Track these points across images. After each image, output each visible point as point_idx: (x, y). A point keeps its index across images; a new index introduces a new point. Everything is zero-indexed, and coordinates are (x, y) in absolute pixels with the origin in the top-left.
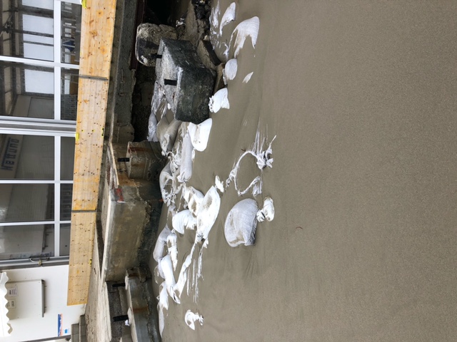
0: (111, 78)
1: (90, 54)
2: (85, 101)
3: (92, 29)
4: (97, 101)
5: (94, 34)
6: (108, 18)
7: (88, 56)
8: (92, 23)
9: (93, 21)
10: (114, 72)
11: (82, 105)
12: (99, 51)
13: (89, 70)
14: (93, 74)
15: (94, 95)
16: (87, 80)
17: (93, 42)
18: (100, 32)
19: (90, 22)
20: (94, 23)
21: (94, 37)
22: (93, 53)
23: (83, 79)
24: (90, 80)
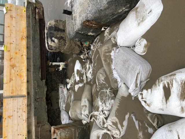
0: (28, 93)
1: (11, 80)
2: (9, 117)
3: (11, 64)
4: (19, 114)
5: (13, 66)
6: (22, 55)
7: (10, 81)
8: (12, 60)
9: (12, 58)
10: (30, 88)
11: (6, 121)
12: (18, 77)
13: (11, 92)
14: (14, 94)
15: (16, 110)
16: (9, 99)
17: (13, 71)
18: (17, 65)
19: (10, 59)
20: (13, 59)
21: (13, 68)
22: (14, 79)
23: (7, 99)
24: (12, 99)
